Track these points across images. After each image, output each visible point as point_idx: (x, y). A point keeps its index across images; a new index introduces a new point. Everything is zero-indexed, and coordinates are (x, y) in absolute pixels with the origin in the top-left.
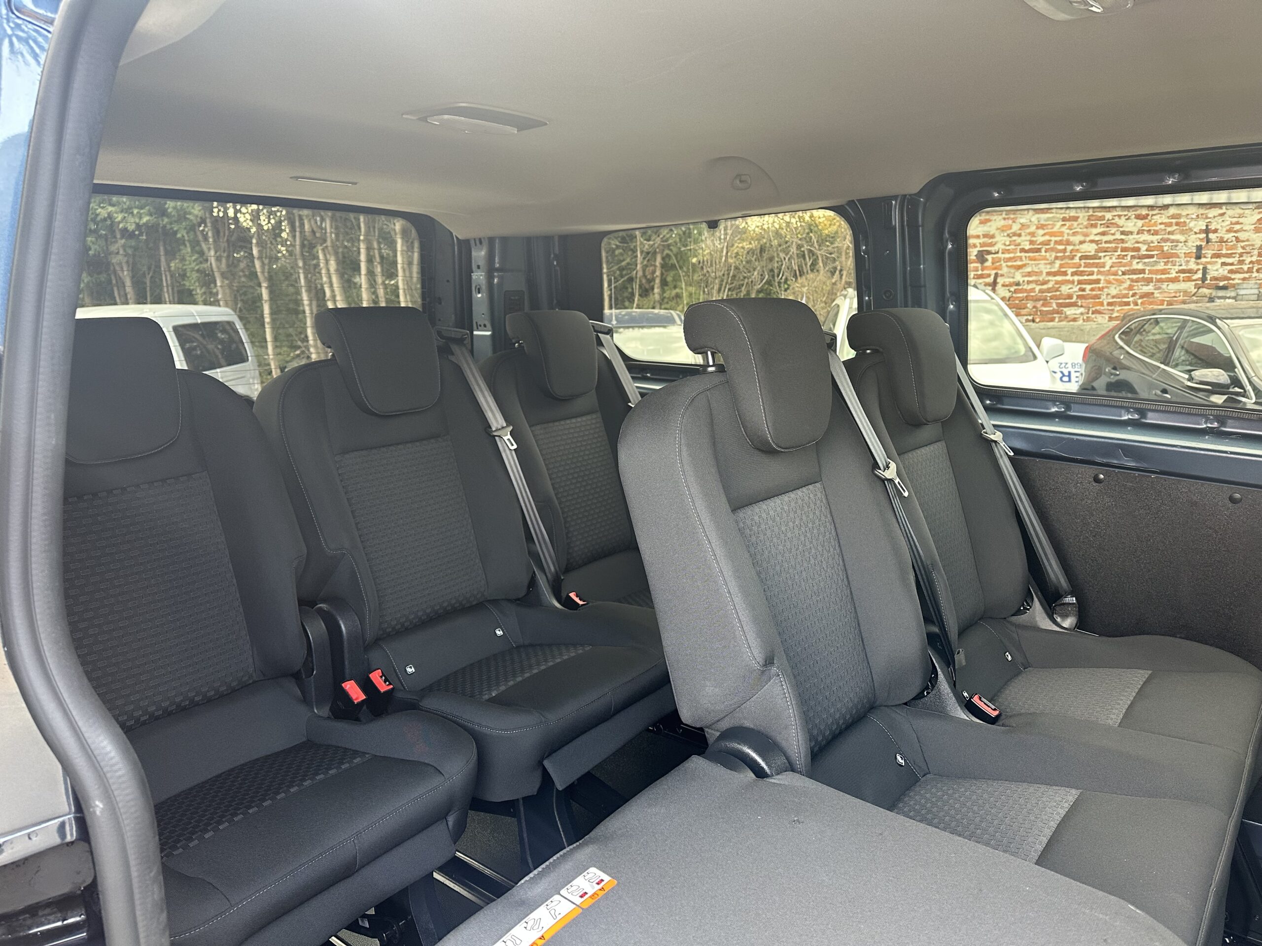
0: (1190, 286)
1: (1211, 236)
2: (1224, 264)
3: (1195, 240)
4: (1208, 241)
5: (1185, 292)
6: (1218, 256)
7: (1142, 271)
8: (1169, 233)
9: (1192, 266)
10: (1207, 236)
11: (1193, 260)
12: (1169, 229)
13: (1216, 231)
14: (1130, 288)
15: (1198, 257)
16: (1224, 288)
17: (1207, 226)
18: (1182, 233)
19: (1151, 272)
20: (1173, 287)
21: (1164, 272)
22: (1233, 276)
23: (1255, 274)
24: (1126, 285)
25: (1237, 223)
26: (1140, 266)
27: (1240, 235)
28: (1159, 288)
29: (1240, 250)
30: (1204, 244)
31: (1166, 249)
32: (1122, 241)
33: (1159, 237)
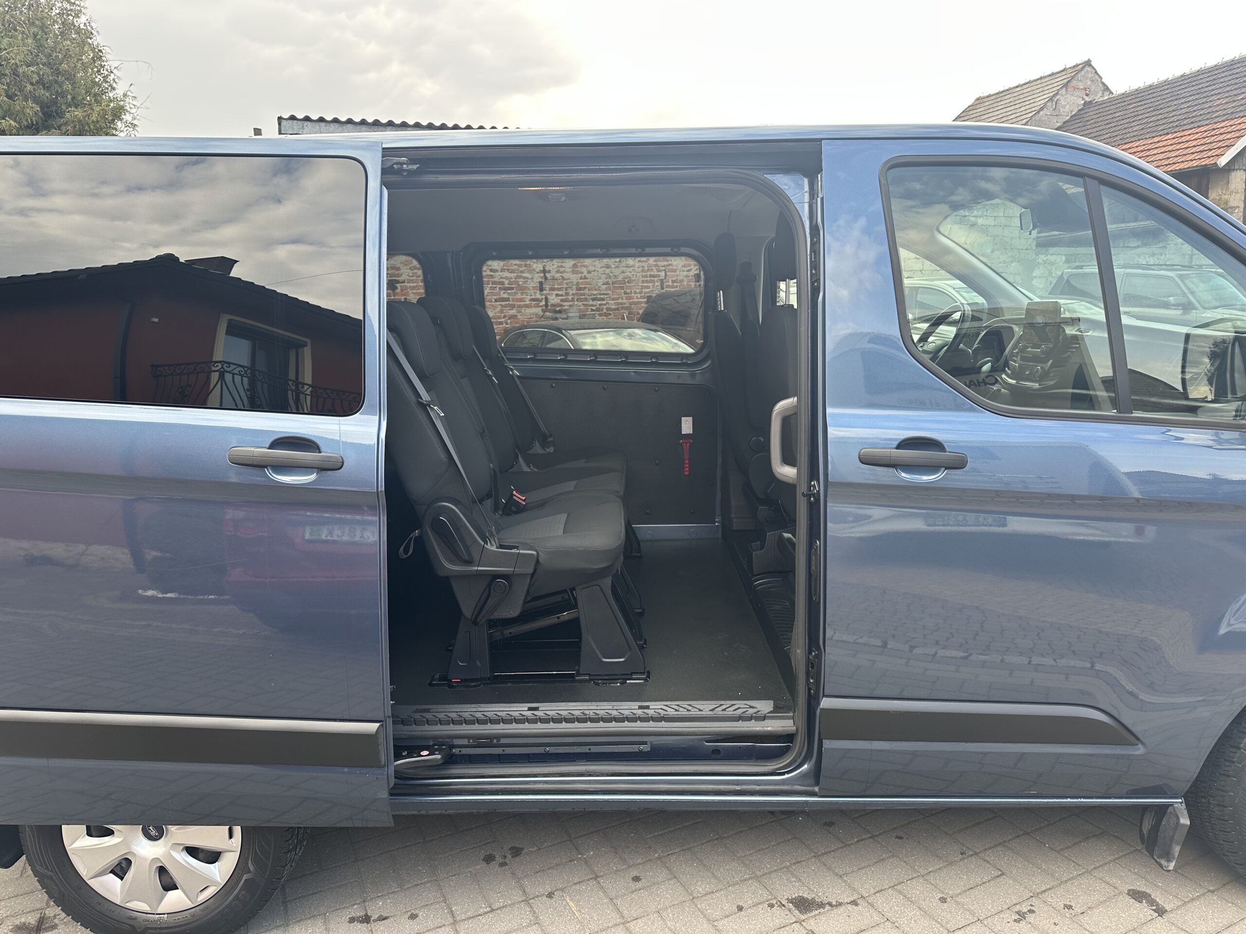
0: (538, 311)
1: (548, 275)
2: (557, 295)
3: (538, 278)
4: (546, 278)
5: (536, 315)
6: (552, 289)
7: (507, 300)
8: (522, 272)
9: (538, 296)
10: (545, 275)
11: (538, 292)
12: (521, 269)
13: (549, 272)
14: (501, 311)
15: (541, 290)
16: (560, 312)
17: (544, 268)
18: (530, 272)
19: (513, 300)
20: (529, 311)
21: (521, 300)
22: (564, 304)
23: (576, 303)
24: (499, 309)
25: (561, 267)
26: (506, 296)
27: (563, 275)
28: (520, 312)
29: (565, 286)
30: (543, 280)
31: (520, 283)
32: (492, 276)
33: (516, 274)
